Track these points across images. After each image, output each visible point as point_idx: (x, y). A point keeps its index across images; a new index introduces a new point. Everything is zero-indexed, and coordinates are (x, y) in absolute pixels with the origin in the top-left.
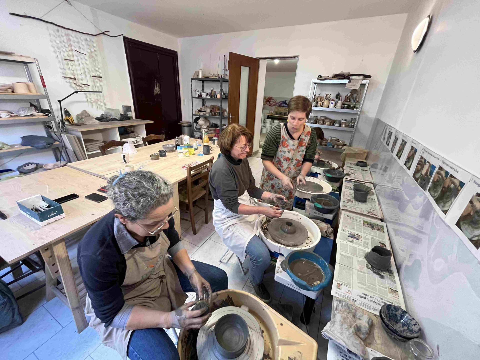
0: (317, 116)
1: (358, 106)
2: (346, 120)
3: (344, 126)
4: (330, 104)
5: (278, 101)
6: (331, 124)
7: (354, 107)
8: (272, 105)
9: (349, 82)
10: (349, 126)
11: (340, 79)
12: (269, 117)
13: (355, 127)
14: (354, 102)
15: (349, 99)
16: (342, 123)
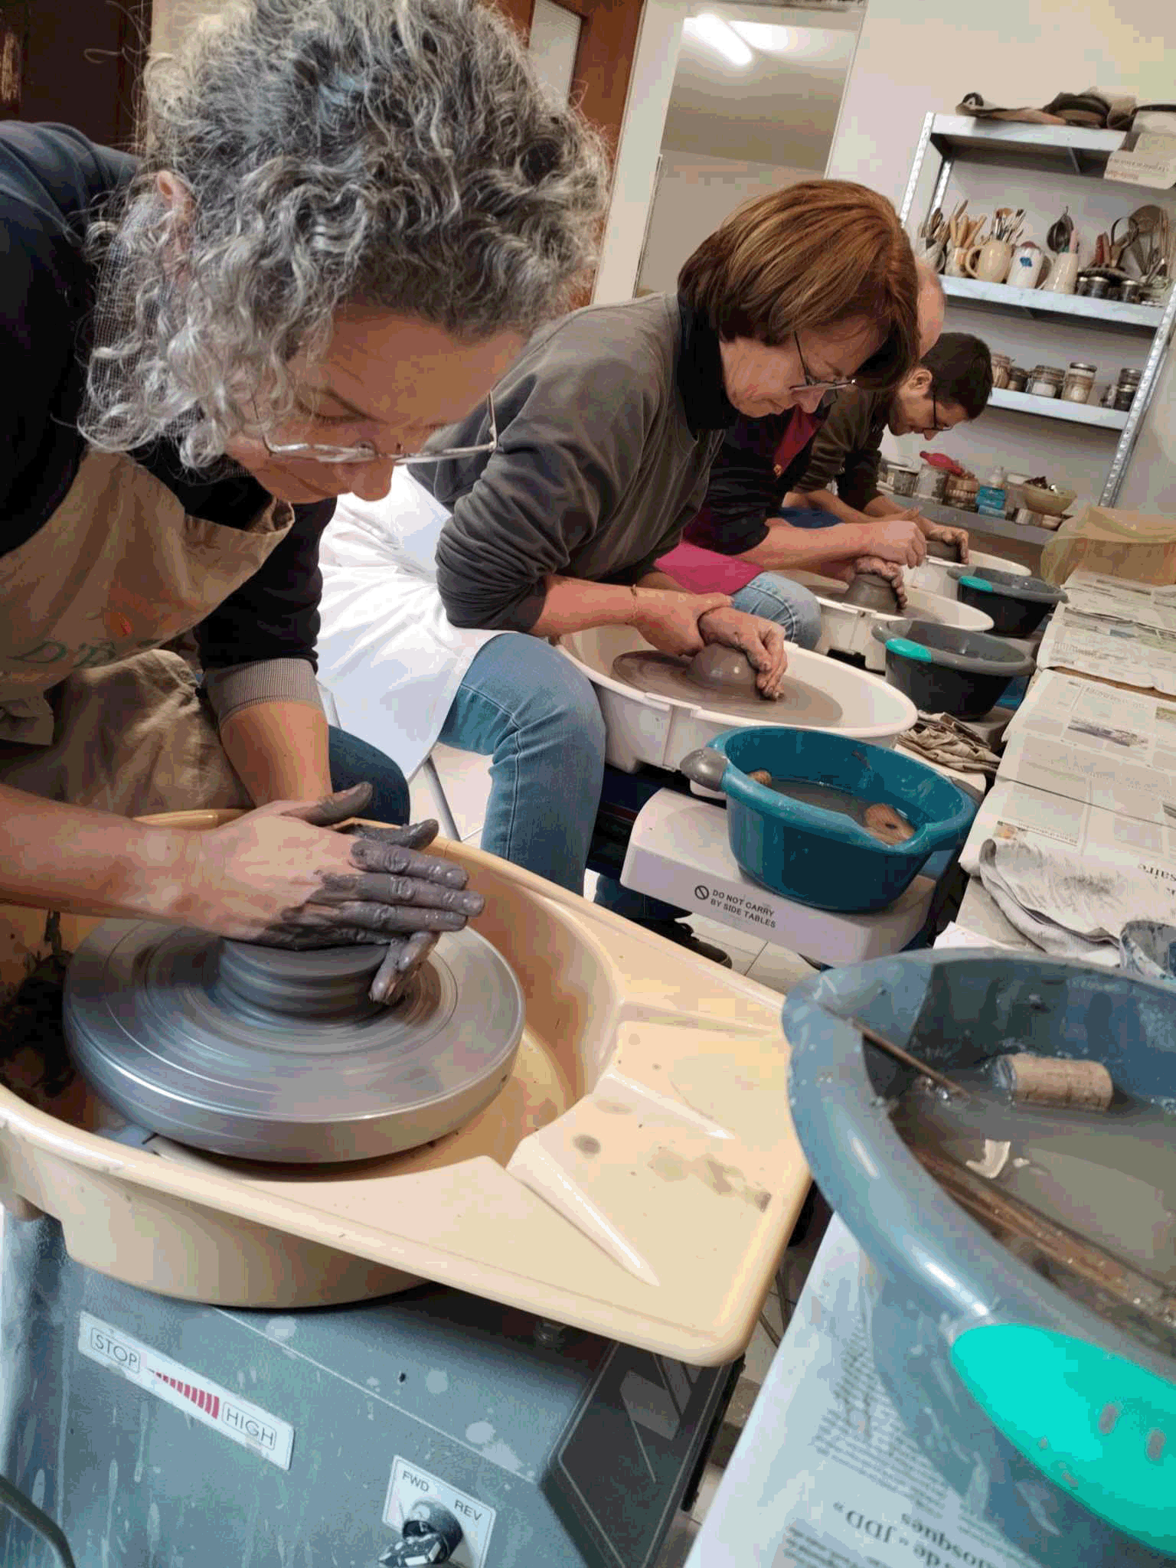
1: (1159, 292)
2: (1091, 369)
3: (1077, 393)
4: (1017, 265)
6: (1013, 385)
7: (1140, 295)
9: (1129, 146)
10: (1104, 399)
11: (1079, 123)
13: (1137, 405)
14: (1145, 273)
15: (1117, 255)
16: (1072, 379)
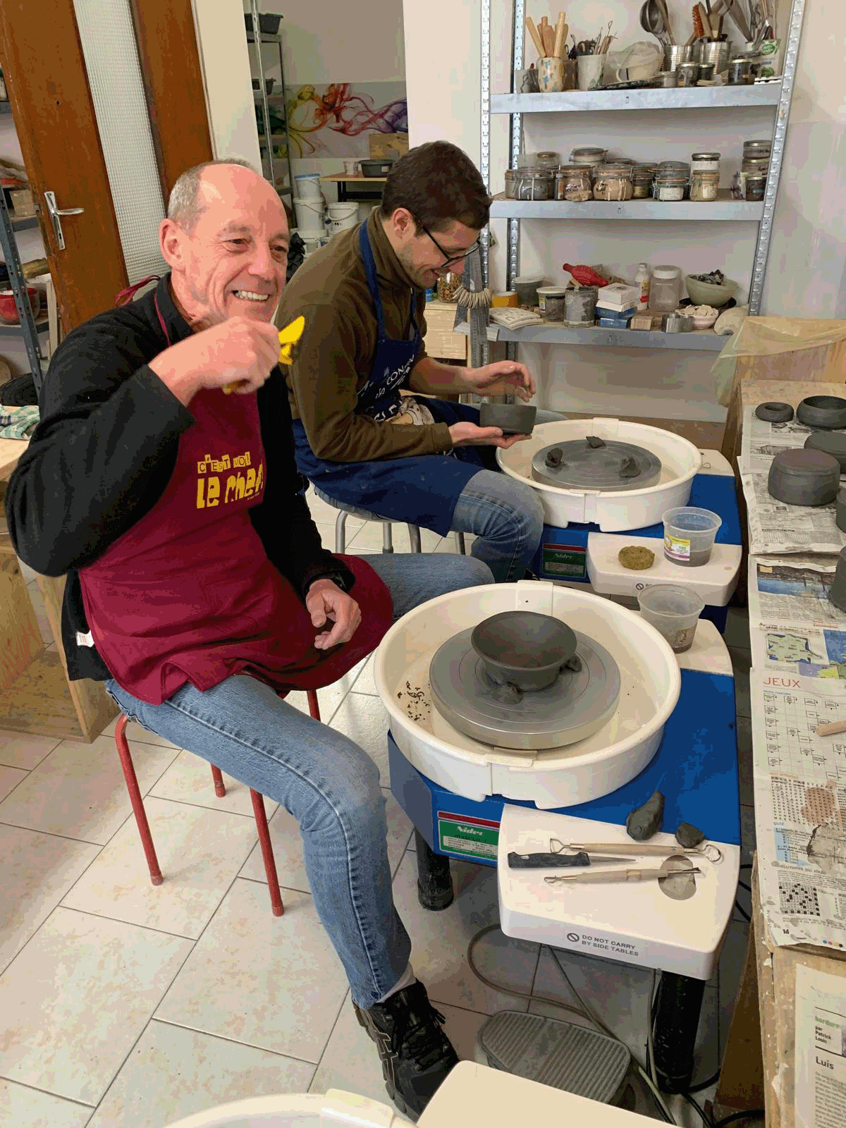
0: (552, 155)
1: (771, 61)
2: (714, 158)
3: (706, 191)
5: (377, 107)
6: (638, 191)
7: (752, 72)
8: (354, 127)
10: (735, 189)
12: (345, 194)
13: (769, 193)
14: (750, 40)
15: (716, 23)
16: (698, 177)
